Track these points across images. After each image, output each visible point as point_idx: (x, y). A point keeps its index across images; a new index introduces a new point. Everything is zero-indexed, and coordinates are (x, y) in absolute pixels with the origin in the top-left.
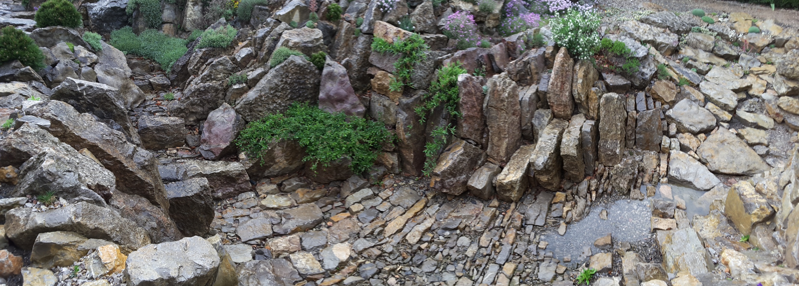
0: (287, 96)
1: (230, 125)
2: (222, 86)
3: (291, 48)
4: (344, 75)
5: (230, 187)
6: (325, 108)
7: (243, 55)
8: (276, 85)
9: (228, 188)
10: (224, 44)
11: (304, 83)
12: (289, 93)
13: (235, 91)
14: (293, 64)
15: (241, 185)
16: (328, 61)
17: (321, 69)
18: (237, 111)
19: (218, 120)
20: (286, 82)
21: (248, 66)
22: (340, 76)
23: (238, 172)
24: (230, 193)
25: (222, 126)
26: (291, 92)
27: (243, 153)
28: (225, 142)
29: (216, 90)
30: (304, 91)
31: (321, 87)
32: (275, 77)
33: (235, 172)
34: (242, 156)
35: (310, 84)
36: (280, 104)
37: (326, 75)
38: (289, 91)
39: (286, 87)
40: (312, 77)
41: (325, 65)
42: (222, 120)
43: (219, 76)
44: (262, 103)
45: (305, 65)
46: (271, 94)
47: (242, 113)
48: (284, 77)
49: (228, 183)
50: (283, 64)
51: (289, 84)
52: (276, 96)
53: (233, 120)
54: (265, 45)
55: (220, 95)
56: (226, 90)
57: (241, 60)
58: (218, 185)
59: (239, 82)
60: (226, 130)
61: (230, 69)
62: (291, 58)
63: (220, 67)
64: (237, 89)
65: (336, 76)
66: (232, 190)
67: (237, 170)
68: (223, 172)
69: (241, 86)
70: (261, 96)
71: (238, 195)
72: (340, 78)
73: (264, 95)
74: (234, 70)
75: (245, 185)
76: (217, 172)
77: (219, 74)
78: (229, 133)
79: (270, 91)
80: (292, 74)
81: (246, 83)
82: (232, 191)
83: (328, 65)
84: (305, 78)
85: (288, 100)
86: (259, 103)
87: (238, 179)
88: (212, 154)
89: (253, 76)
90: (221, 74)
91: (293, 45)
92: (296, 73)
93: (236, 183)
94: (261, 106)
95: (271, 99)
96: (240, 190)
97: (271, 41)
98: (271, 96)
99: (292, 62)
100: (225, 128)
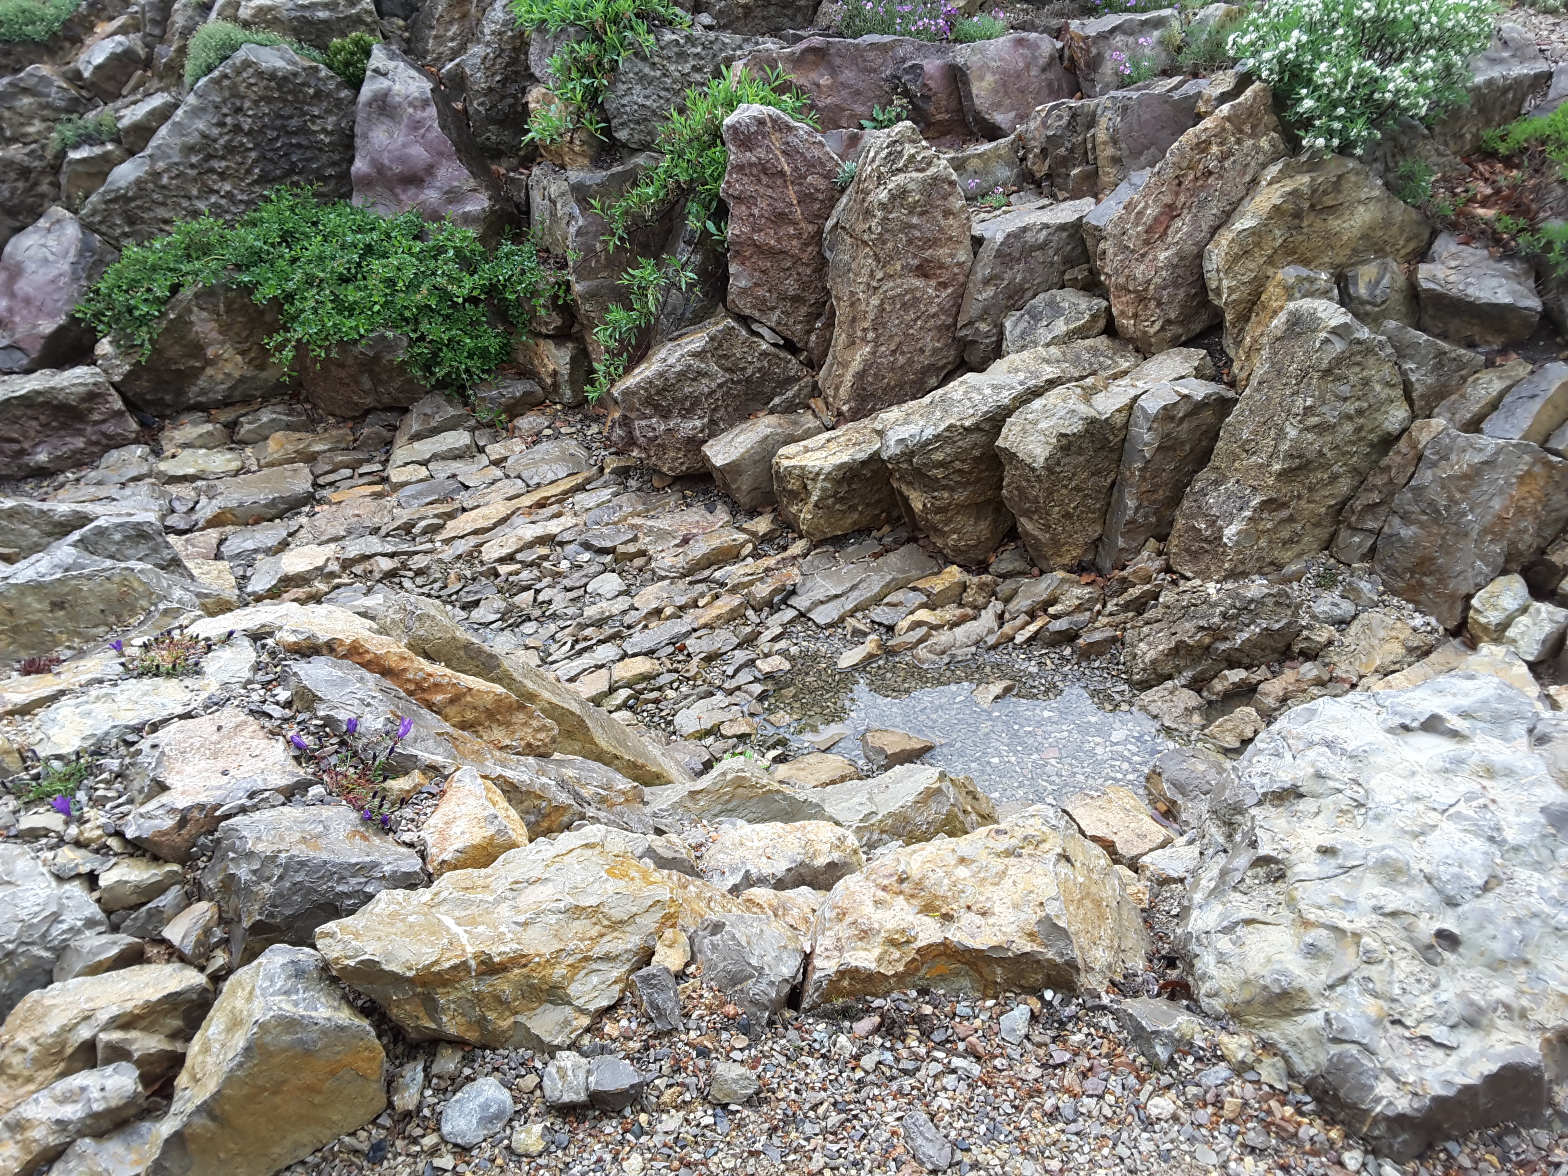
0: (248, 172)
1: (65, 266)
2: (42, 158)
3: (246, 25)
4: (425, 103)
5: (72, 436)
6: (374, 204)
7: (99, 59)
8: (205, 136)
9: (68, 439)
10: (37, 31)
11: (303, 130)
12: (256, 161)
13: (80, 168)
14: (251, 70)
15: (104, 427)
16: (378, 58)
17: (355, 83)
18: (87, 227)
19: (29, 258)
20: (237, 129)
21: (124, 92)
22: (411, 104)
23: (81, 389)
24: (75, 452)
25: (42, 271)
26: (262, 158)
27: (104, 340)
28: (52, 315)
29: (24, 172)
30: (309, 154)
31: (358, 142)
32: (196, 112)
33: (73, 389)
34: (104, 347)
35: (324, 131)
36: (229, 195)
37: (369, 104)
38: (253, 155)
39: (242, 144)
40: (328, 112)
41: (369, 73)
42: (40, 255)
43: (31, 130)
44: (165, 196)
45: (295, 74)
46: (192, 166)
47: (104, 229)
48: (225, 110)
49: (64, 426)
50: (216, 73)
51: (249, 133)
52: (212, 170)
53: (72, 252)
54: (173, 23)
55: (44, 188)
56: (55, 168)
57: (94, 73)
58: (32, 433)
59: (88, 139)
60: (53, 282)
61: (63, 104)
62: (240, 56)
63: (26, 100)
64: (84, 160)
65: (400, 104)
66: (79, 443)
67: (81, 384)
68: (38, 393)
69: (97, 150)
70: (156, 175)
71: (101, 457)
72: (411, 110)
73: (167, 170)
74: (76, 107)
75: (115, 426)
76: (17, 394)
77: (30, 124)
78: (60, 288)
79: (187, 156)
80: (256, 103)
81: (117, 141)
82: (82, 445)
83: (376, 71)
84: (305, 114)
85: (256, 182)
86: (155, 196)
87: (90, 410)
88: (19, 355)
89: (135, 118)
90: (36, 122)
91: (254, 16)
92: (269, 100)
93: (87, 423)
94: (164, 204)
95: (195, 180)
96: (105, 441)
97: (190, 12)
98: (192, 173)
99: (247, 64)
100: (51, 276)
